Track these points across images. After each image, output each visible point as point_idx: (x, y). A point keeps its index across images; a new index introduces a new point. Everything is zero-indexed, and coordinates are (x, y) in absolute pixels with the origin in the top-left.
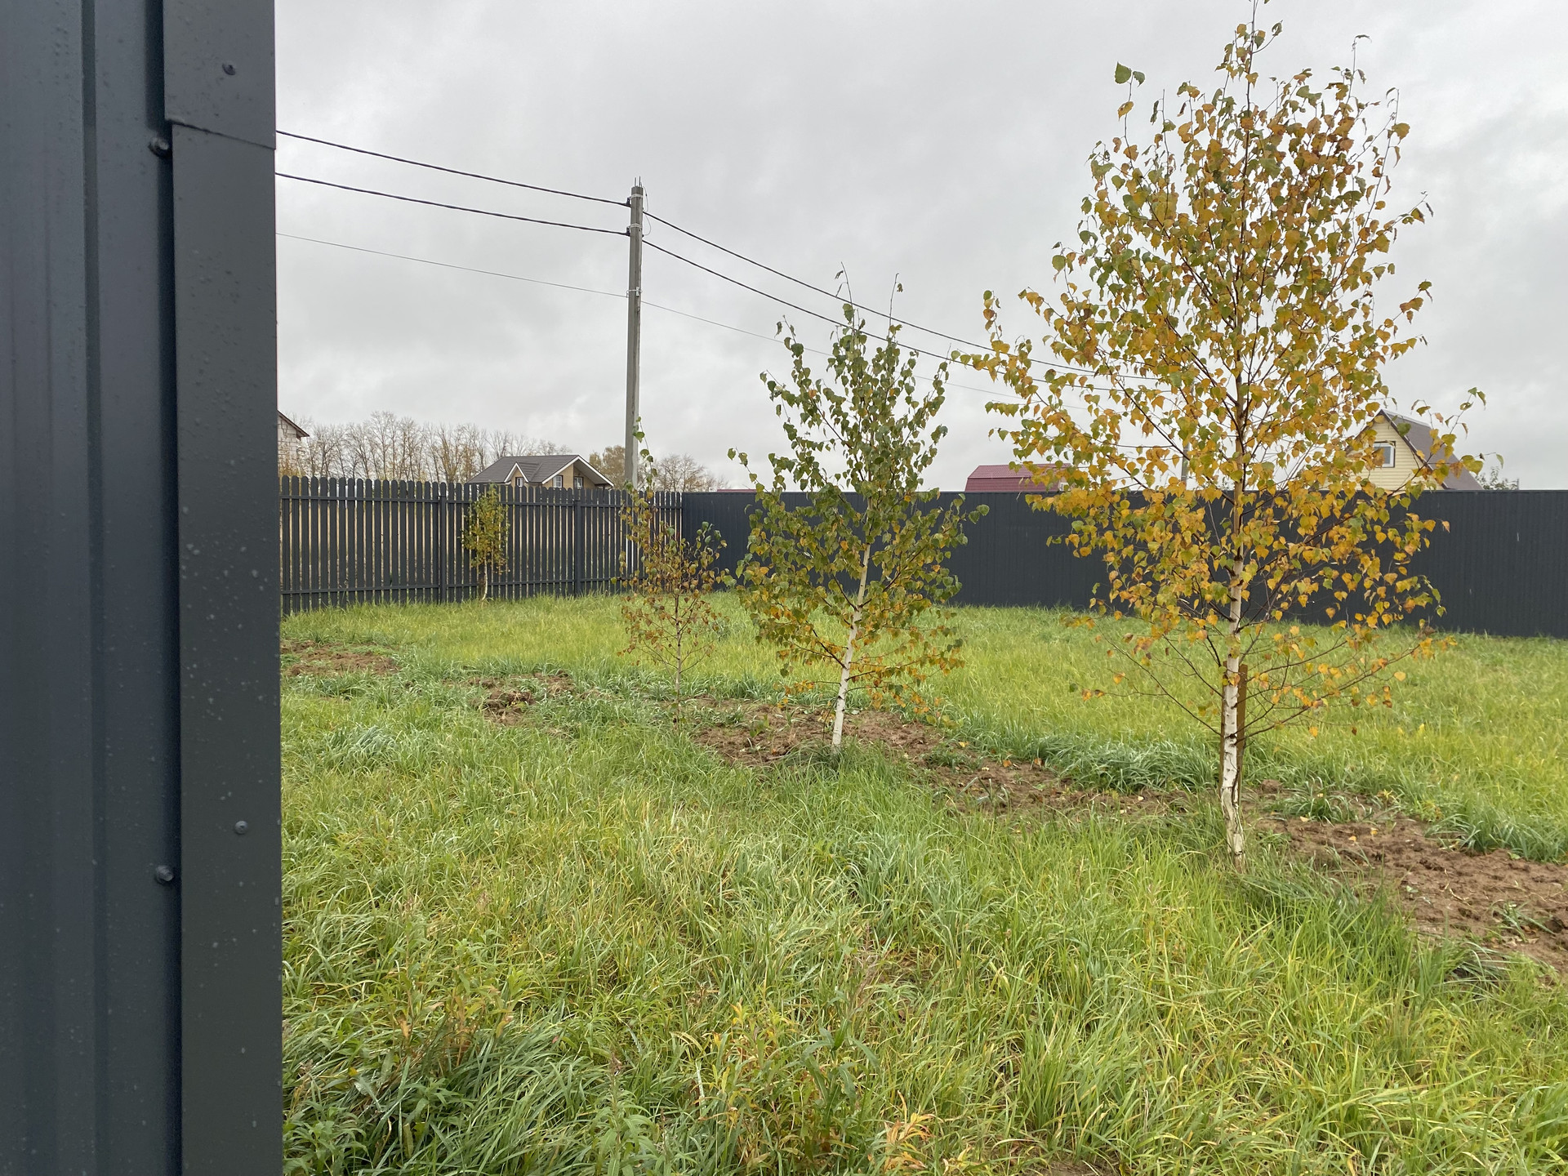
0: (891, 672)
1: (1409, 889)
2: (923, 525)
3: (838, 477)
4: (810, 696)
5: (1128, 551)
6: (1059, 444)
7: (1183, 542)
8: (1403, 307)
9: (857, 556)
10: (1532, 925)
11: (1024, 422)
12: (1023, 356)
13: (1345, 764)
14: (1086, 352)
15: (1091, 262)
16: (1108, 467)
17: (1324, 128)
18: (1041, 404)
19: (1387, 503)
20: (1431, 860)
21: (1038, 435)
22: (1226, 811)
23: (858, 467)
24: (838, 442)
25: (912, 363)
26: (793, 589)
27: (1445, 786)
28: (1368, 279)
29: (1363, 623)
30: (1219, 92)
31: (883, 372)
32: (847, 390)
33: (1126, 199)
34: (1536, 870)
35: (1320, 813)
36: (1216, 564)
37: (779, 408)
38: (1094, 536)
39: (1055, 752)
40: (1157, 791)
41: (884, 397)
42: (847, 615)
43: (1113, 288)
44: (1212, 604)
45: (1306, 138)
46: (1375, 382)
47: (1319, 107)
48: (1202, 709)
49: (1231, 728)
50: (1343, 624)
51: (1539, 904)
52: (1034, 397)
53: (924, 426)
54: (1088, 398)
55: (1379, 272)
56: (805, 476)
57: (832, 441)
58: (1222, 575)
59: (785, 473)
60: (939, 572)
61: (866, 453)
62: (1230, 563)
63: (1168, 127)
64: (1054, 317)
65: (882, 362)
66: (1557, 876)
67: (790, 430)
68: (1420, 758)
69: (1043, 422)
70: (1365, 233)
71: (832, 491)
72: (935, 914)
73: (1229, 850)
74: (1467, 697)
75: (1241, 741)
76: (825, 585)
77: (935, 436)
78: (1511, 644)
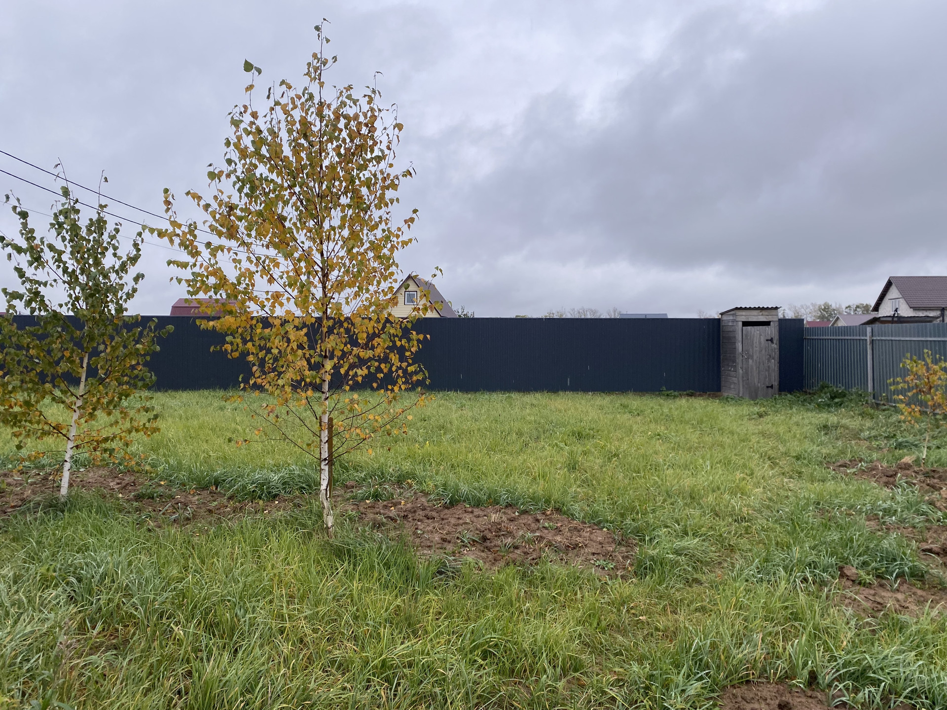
0: (106, 440)
1: (419, 532)
2: (128, 339)
3: (61, 306)
4: (45, 461)
5: (261, 354)
6: (216, 288)
7: (292, 349)
8: (406, 221)
9: (78, 361)
10: (474, 541)
11: (193, 274)
12: (191, 232)
13: (390, 467)
14: (232, 233)
15: (233, 178)
16: (248, 303)
17: (362, 119)
18: (204, 263)
19: (401, 325)
20: (430, 514)
21: (203, 282)
22: (323, 503)
23: (77, 299)
24: (60, 281)
25: (117, 231)
26: (25, 386)
27: (437, 474)
28: (386, 205)
29: (392, 390)
30: (306, 89)
31: (94, 235)
32: (65, 246)
33: (253, 142)
34: (477, 512)
35: (376, 496)
36: (313, 361)
37: (10, 256)
38: (240, 345)
39: (224, 481)
40: (287, 496)
41: (97, 252)
42: (71, 403)
43: (247, 195)
44: (311, 384)
45: (352, 123)
46: (391, 261)
47: (358, 106)
48: (309, 445)
49: (325, 455)
50: (382, 391)
51: (477, 529)
52: (199, 258)
53: (127, 272)
54: (234, 260)
55: (392, 201)
56: (34, 305)
57: (55, 281)
58: (316, 367)
59: (16, 302)
60: (141, 370)
61: (83, 290)
62: (320, 360)
63: (277, 103)
64: (210, 210)
65: (93, 229)
66: (485, 513)
67: (21, 273)
68: (425, 461)
69: (206, 274)
70: (384, 179)
71: (56, 315)
72: (134, 600)
73: (325, 526)
74: (449, 425)
75: (330, 462)
76: (52, 381)
77: (136, 279)
78: (469, 396)
